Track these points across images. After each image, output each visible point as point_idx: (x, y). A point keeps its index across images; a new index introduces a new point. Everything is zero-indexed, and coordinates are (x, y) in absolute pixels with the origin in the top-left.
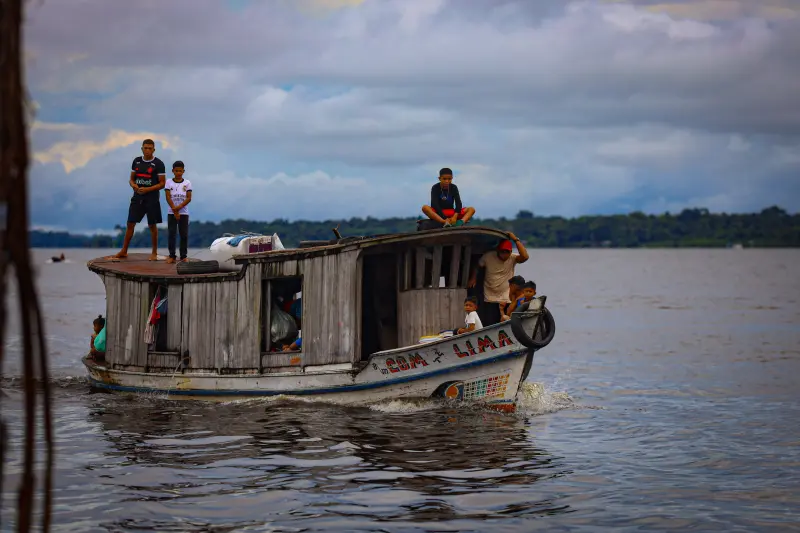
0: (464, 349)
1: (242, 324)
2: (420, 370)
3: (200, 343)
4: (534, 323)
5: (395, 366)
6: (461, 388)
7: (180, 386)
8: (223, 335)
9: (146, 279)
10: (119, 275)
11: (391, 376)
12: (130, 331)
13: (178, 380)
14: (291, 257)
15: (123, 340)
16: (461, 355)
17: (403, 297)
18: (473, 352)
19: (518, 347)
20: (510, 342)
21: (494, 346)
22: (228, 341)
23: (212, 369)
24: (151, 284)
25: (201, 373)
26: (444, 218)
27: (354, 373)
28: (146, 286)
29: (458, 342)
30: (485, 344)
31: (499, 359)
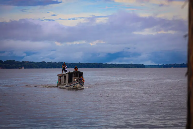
2: (72, 85)
6: (75, 86)
8: (62, 82)
16: (74, 83)
19: (78, 82)
25: (62, 85)
27: (68, 85)
30: (76, 82)
31: (77, 84)
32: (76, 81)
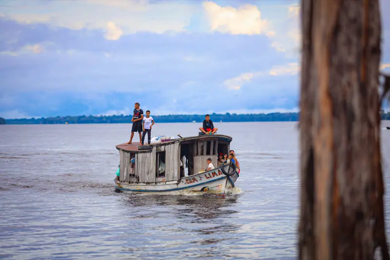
0: (208, 176)
1: (151, 168)
2: (196, 183)
3: (142, 174)
4: (228, 167)
5: (188, 182)
6: (208, 189)
7: (137, 189)
8: (147, 171)
9: (129, 152)
10: (123, 150)
11: (187, 185)
12: (125, 169)
13: (136, 186)
14: (163, 145)
15: (124, 173)
16: (208, 178)
17: (195, 158)
18: (211, 177)
19: (224, 175)
20: (222, 174)
21: (217, 175)
22: (148, 174)
23: (145, 183)
24: (131, 153)
25: (142, 184)
26: (206, 131)
27: (177, 184)
28: (129, 153)
29: (206, 174)
30: (214, 174)
31: (219, 179)
32: (217, 172)
